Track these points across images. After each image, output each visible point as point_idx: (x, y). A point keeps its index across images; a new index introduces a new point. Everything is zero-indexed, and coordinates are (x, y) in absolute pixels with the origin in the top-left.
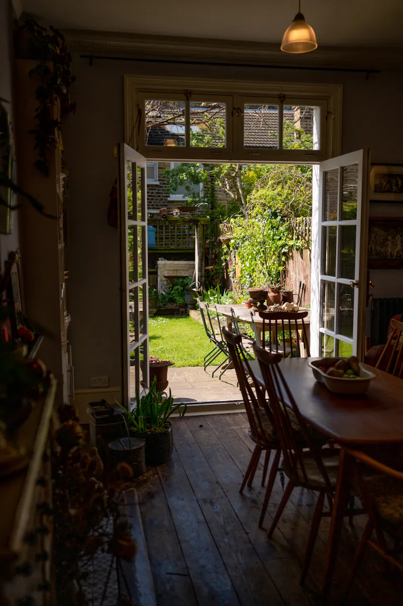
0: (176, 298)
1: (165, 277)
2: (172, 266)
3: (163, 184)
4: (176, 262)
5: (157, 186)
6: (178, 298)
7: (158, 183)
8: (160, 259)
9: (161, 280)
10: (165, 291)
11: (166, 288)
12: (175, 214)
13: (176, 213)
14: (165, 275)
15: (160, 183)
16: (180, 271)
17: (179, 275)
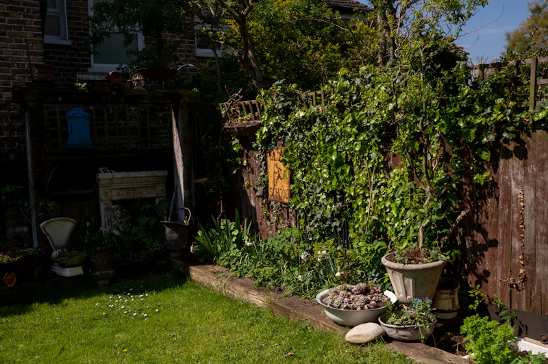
0: (144, 240)
1: (114, 202)
2: (125, 180)
3: (78, 44)
4: (133, 174)
5: (67, 47)
6: (148, 241)
7: (69, 43)
8: (101, 169)
9: (107, 209)
10: (118, 229)
11: (121, 223)
12: (135, 84)
13: (138, 80)
14: (114, 198)
15: (73, 43)
16: (140, 190)
17: (137, 195)
